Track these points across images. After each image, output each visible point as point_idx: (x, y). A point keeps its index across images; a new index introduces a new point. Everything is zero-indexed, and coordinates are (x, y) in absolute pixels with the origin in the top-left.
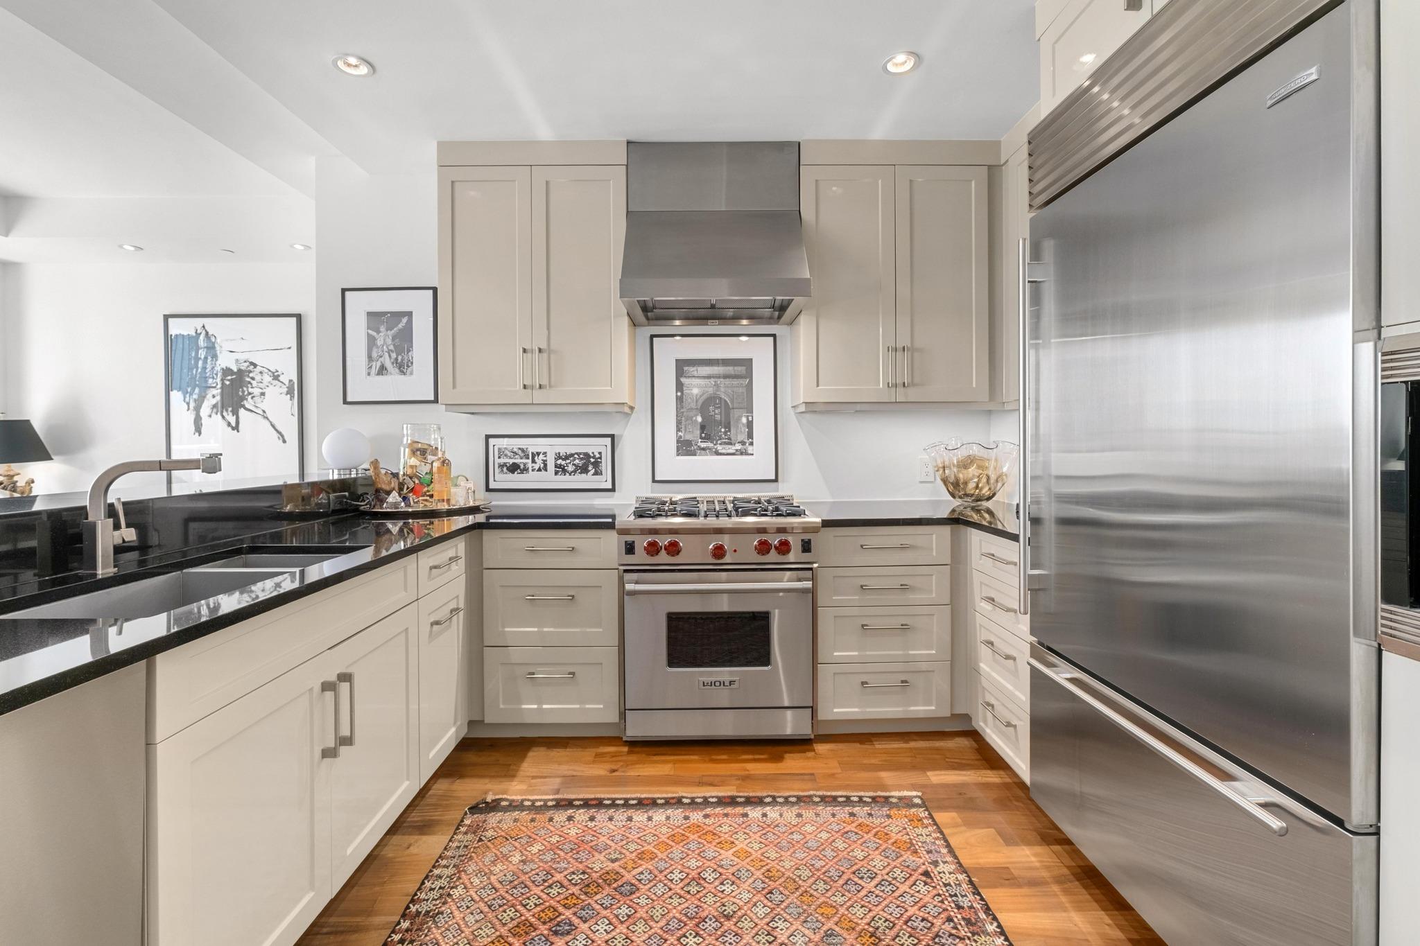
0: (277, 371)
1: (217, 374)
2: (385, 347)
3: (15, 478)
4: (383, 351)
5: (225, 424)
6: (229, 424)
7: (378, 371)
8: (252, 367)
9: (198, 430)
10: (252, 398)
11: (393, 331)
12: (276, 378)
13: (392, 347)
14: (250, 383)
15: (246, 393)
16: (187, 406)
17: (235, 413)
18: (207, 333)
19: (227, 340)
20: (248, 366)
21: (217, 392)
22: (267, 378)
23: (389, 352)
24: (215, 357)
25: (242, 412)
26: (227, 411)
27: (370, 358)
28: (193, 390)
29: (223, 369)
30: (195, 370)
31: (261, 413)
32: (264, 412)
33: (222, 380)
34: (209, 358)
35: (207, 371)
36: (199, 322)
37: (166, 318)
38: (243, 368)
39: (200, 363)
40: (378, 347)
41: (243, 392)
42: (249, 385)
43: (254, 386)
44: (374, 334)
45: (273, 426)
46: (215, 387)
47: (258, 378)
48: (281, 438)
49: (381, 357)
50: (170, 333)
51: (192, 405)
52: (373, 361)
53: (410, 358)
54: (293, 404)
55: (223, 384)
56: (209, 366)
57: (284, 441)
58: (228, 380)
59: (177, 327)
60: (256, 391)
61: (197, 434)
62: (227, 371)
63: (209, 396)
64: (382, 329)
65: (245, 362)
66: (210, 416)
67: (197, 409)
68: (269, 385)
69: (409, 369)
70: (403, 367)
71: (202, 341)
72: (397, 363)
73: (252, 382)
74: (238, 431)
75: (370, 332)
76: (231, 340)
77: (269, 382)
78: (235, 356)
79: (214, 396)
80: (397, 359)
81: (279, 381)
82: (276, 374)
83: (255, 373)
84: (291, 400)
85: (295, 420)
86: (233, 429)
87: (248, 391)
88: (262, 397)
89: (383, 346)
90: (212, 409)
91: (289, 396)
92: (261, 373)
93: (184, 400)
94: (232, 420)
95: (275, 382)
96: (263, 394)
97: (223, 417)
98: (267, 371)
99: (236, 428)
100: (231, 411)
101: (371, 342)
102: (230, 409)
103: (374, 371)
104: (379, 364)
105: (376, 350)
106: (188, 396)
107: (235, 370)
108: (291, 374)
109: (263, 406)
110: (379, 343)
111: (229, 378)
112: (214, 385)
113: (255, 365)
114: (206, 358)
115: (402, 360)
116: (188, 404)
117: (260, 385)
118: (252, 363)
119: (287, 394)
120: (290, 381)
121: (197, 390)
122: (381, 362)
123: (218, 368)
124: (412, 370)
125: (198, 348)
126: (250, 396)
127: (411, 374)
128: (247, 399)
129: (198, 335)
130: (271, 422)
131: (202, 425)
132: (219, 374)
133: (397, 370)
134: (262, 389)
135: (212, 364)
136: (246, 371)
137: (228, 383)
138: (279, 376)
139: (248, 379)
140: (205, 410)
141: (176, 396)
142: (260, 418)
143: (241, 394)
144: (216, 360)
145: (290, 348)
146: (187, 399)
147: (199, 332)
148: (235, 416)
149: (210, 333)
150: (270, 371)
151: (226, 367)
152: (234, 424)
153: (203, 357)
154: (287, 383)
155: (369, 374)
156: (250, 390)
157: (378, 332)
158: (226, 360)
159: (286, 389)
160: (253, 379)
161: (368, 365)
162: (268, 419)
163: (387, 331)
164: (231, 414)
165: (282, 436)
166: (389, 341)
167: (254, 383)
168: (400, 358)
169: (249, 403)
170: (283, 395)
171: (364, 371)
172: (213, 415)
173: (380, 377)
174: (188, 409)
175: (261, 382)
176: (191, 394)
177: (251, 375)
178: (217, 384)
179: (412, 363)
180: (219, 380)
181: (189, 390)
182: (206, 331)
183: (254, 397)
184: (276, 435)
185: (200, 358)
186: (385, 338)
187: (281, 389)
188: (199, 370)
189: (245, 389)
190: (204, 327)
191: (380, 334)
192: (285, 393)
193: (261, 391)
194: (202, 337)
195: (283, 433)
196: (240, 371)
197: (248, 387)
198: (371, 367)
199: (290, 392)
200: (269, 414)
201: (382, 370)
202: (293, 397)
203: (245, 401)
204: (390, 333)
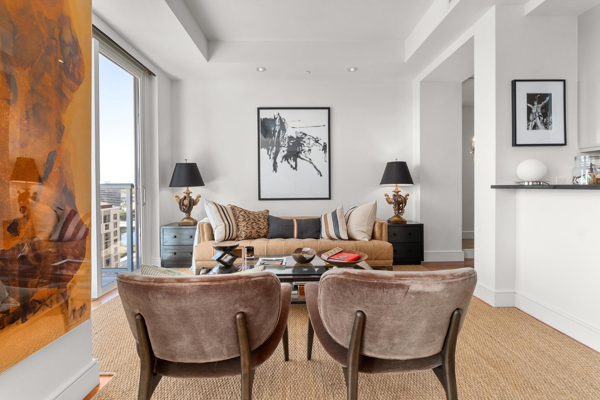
0: (317, 138)
1: (285, 140)
2: (537, 114)
3: (191, 195)
4: (536, 116)
5: (289, 166)
6: (292, 166)
7: (533, 127)
8: (304, 136)
9: (275, 169)
10: (304, 152)
11: (541, 105)
12: (317, 141)
13: (540, 114)
14: (303, 144)
15: (301, 150)
16: (269, 157)
17: (295, 160)
18: (280, 117)
19: (291, 121)
20: (302, 135)
21: (285, 149)
22: (312, 142)
23: (539, 116)
24: (285, 130)
25: (299, 160)
26: (290, 159)
27: (529, 120)
28: (273, 148)
29: (289, 137)
30: (274, 137)
31: (309, 160)
32: (310, 160)
33: (288, 143)
34: (281, 131)
35: (280, 138)
36: (276, 112)
37: (259, 109)
38: (299, 136)
39: (277, 134)
40: (533, 114)
41: (299, 149)
42: (303, 146)
43: (305, 146)
44: (531, 106)
45: (315, 167)
46: (284, 147)
47: (307, 141)
48: (319, 173)
49: (535, 119)
50: (260, 118)
51: (272, 156)
52: (530, 121)
53: (551, 120)
54: (326, 156)
55: (289, 145)
56: (281, 136)
57: (321, 175)
58: (291, 143)
59: (264, 115)
60: (306, 149)
61: (275, 172)
62: (291, 138)
63: (281, 151)
64: (536, 103)
65: (300, 133)
66: (282, 162)
67: (275, 158)
68: (313, 145)
69: (550, 126)
70: (546, 125)
71: (277, 122)
72: (543, 123)
73: (304, 143)
74: (296, 170)
75: (529, 105)
76: (293, 121)
77: (313, 144)
78: (295, 130)
79: (284, 152)
80: (543, 120)
81: (318, 143)
82: (317, 139)
83: (305, 139)
84: (325, 153)
85: (327, 164)
86: (294, 169)
87: (302, 148)
88: (309, 152)
89: (536, 113)
90: (283, 158)
91: (324, 151)
92: (309, 139)
93: (268, 154)
94: (293, 164)
95: (317, 144)
96: (310, 150)
97: (289, 163)
98: (312, 138)
99: (295, 168)
100: (293, 159)
101: (529, 111)
102: (292, 158)
103: (530, 127)
104: (533, 123)
105: (532, 115)
106: (270, 151)
107: (295, 137)
108: (324, 139)
109: (309, 157)
110: (534, 111)
111: (292, 141)
112: (284, 145)
113: (306, 135)
114: (279, 131)
115: (547, 121)
116: (270, 155)
117: (309, 145)
118: (304, 134)
119: (322, 150)
120: (325, 143)
121: (275, 148)
122: (535, 122)
123: (286, 136)
124: (552, 127)
125: (275, 126)
126: (303, 151)
127: (551, 129)
128: (301, 153)
129: (275, 119)
130: (314, 165)
131: (277, 166)
132: (287, 140)
133: (543, 127)
134: (309, 147)
135: (283, 134)
136: (301, 138)
137: (291, 144)
138: (318, 140)
139: (302, 142)
140: (279, 158)
141: (263, 151)
142: (308, 163)
143: (298, 150)
144: (285, 132)
145: (324, 126)
146: (269, 153)
147: (276, 117)
148: (295, 162)
149: (282, 118)
150: (313, 138)
151: (290, 136)
152: (294, 166)
153: (278, 130)
154: (323, 144)
155: (528, 129)
156: (303, 148)
157: (533, 105)
158: (290, 132)
159: (322, 148)
160: (305, 142)
161: (528, 124)
162: (312, 164)
163: (538, 104)
164: (292, 161)
165: (320, 173)
166: (539, 110)
167: (305, 144)
168: (545, 120)
169: (302, 155)
170: (321, 151)
171: (526, 127)
172: (283, 161)
173: (534, 131)
174: (270, 158)
175: (309, 144)
176: (271, 150)
177: (303, 140)
178: (285, 145)
179: (552, 123)
180: (286, 143)
181: (270, 148)
182: (280, 116)
183: (305, 152)
184: (316, 172)
185: (277, 131)
186: (536, 108)
187: (319, 147)
188: (276, 137)
189: (300, 147)
190: (279, 114)
191: (534, 106)
192: (322, 149)
193: (309, 148)
194: (277, 120)
195: (321, 171)
196: (297, 137)
197: (302, 147)
198: (529, 125)
199: (324, 149)
200: (313, 161)
201: (535, 127)
202: (326, 152)
203: (300, 154)
204: (540, 106)
